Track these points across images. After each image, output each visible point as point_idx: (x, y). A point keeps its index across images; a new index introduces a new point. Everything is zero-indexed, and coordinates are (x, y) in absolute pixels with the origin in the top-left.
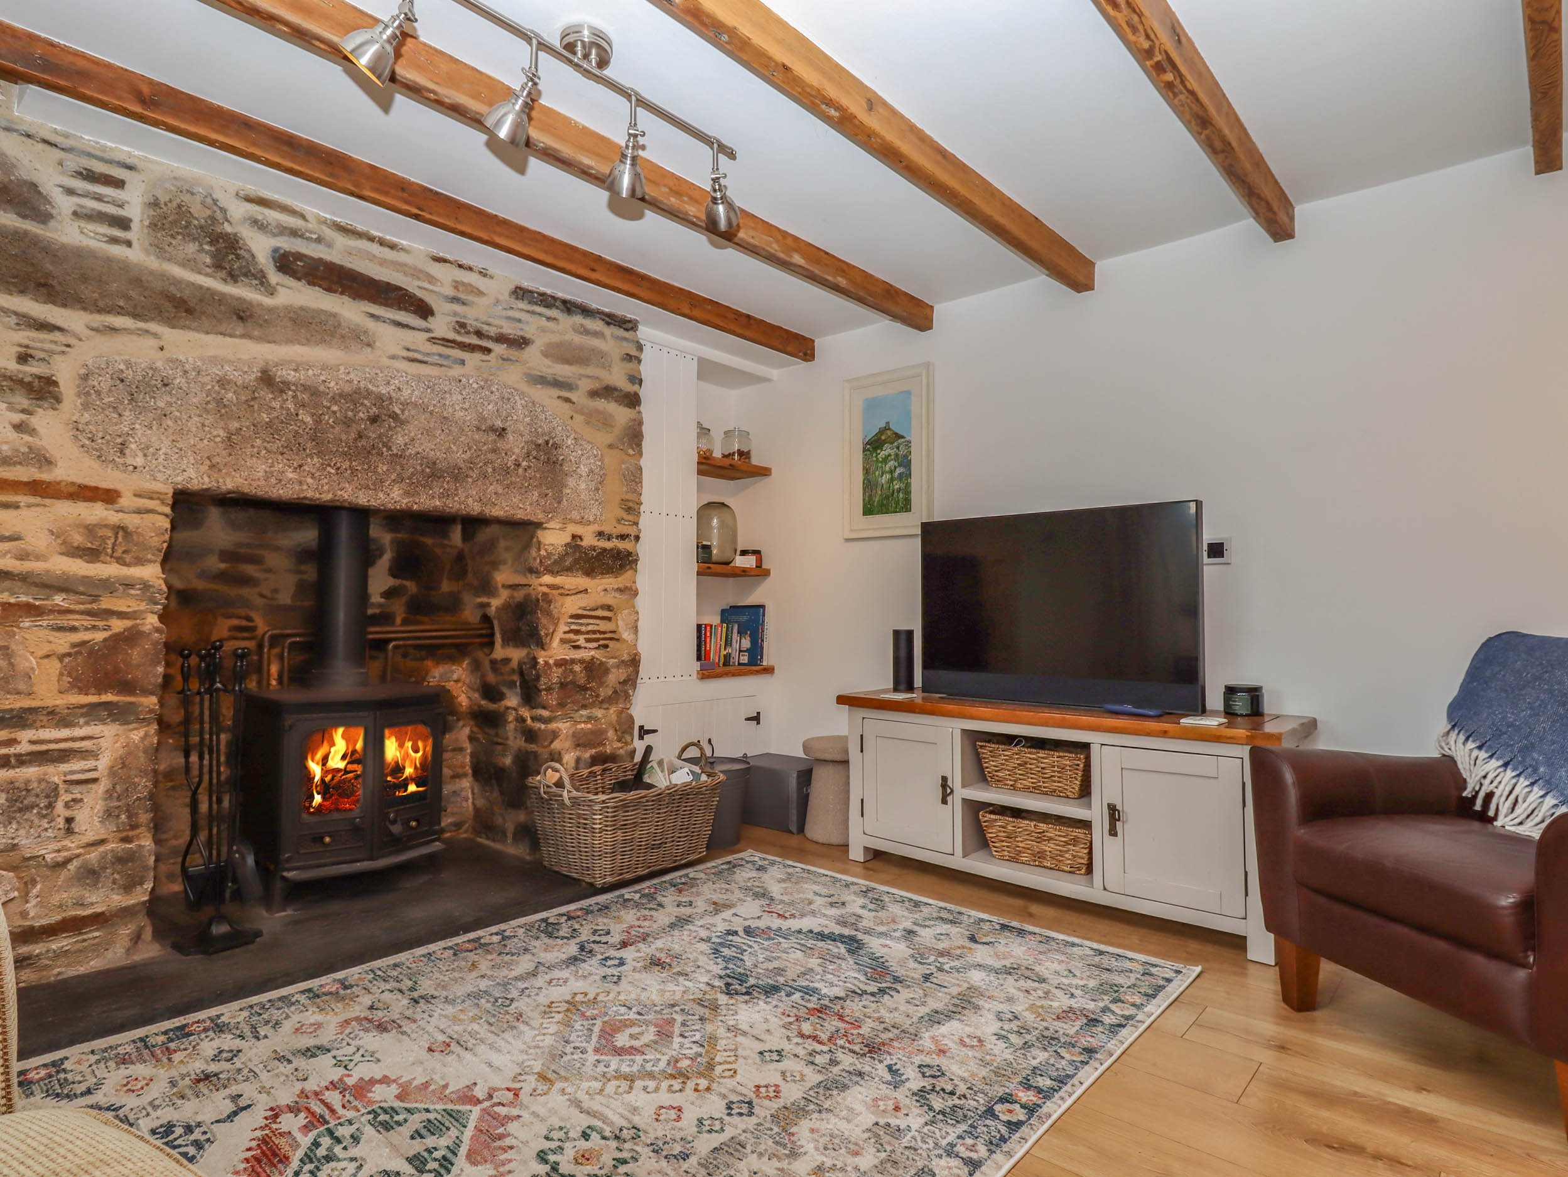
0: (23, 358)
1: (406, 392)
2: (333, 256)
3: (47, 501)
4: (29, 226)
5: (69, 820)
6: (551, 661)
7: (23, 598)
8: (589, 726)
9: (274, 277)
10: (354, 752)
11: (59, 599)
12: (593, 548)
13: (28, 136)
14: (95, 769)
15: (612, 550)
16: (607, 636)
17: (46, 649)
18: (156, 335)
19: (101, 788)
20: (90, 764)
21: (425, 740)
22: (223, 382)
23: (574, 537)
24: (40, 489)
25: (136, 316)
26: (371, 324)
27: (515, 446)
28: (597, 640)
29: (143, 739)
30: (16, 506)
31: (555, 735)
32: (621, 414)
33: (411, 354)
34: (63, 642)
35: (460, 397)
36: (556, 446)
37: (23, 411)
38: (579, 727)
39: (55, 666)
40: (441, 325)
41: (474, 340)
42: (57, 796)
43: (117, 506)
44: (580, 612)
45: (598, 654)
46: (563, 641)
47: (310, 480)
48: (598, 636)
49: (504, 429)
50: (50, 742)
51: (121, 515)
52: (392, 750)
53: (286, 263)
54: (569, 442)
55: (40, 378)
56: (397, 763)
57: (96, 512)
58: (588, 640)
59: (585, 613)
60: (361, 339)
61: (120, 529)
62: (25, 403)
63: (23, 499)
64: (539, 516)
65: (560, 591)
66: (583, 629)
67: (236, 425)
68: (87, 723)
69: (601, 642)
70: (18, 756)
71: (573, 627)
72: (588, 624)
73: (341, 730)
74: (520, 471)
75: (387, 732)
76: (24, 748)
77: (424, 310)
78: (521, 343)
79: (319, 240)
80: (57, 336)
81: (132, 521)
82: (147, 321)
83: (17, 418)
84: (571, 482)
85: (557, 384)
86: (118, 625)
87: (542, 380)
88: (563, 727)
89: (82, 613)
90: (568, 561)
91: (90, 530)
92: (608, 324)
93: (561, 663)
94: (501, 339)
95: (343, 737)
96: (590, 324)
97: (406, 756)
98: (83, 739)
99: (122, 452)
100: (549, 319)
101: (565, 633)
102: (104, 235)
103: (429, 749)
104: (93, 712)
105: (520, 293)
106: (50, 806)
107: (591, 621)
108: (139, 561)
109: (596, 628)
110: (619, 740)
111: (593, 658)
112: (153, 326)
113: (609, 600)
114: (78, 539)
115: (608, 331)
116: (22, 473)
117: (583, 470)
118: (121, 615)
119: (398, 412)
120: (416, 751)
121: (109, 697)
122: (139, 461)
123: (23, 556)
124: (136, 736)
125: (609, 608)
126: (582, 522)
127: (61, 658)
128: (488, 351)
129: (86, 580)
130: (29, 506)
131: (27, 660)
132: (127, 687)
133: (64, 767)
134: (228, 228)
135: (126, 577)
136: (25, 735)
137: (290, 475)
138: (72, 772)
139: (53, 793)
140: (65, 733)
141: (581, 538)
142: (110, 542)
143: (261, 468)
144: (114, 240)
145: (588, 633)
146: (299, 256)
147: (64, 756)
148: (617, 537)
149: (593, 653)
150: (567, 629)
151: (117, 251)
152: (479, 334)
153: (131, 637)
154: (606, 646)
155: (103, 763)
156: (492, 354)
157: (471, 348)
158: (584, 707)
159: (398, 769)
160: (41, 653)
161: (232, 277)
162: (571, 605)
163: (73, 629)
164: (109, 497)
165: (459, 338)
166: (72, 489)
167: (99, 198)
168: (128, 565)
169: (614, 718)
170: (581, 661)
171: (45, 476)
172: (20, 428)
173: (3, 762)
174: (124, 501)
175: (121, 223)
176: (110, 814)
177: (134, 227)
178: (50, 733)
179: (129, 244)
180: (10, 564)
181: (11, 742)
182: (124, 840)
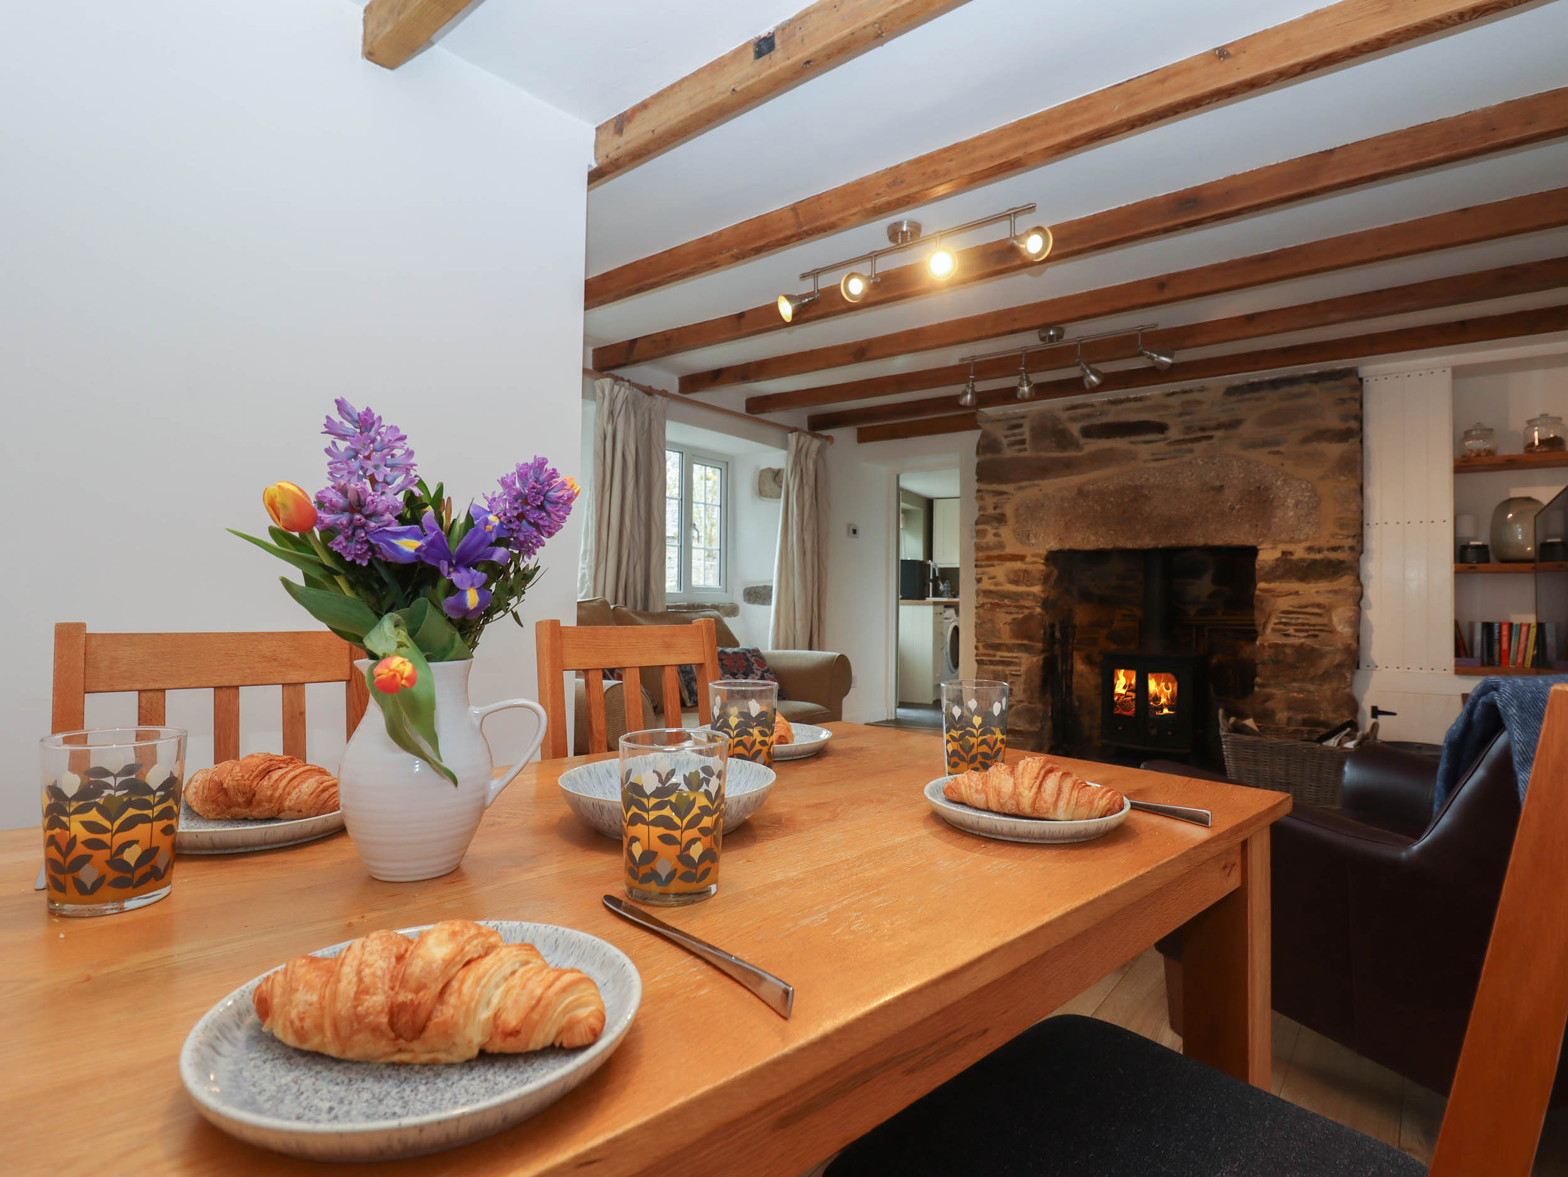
0: (995, 508)
1: (1152, 480)
2: (1110, 419)
3: (1004, 563)
4: (996, 456)
5: (1011, 690)
6: (1266, 644)
7: (996, 601)
8: (1302, 696)
9: (1082, 441)
10: (1130, 685)
11: (1006, 601)
12: (1303, 560)
13: (993, 421)
14: (1020, 671)
15: (1323, 560)
16: (1317, 628)
17: (1004, 621)
18: (1038, 485)
19: (1022, 679)
20: (1018, 668)
21: (1173, 683)
22: (1063, 499)
23: (1284, 553)
24: (1002, 558)
25: (1029, 480)
26: (1133, 447)
27: (1230, 496)
28: (1307, 631)
29: (1037, 661)
30: (993, 566)
31: (1269, 697)
32: (1334, 450)
33: (1156, 457)
34: (1009, 618)
35: (1190, 473)
36: (1267, 489)
37: (996, 529)
38: (1292, 695)
39: (1008, 628)
40: (1174, 433)
41: (1200, 434)
42: (1007, 679)
43: (1025, 562)
44: (1291, 609)
45: (1309, 642)
46: (1274, 630)
47: (1101, 539)
48: (1307, 627)
49: (1222, 486)
50: (1005, 657)
51: (1027, 566)
52: (1153, 686)
53: (1088, 432)
54: (1279, 483)
55: (1000, 514)
56: (1156, 694)
57: (1018, 565)
58: (1297, 631)
59: (1295, 610)
60: (1130, 456)
61: (1025, 571)
62: (996, 524)
63: (996, 562)
64: (1250, 542)
65: (1272, 593)
66: (1293, 621)
67: (1069, 517)
68: (1018, 652)
69: (1311, 633)
70: (996, 661)
71: (1283, 620)
72: (1298, 618)
73: (1122, 671)
74: (1234, 511)
75: (1149, 675)
76: (998, 658)
77: (1161, 428)
78: (1235, 424)
79: (1101, 414)
80: (1005, 496)
81: (1030, 567)
82: (1033, 481)
83: (994, 531)
84: (1279, 513)
85: (1265, 444)
86: (1026, 612)
87: (1254, 445)
88: (1278, 692)
89: (1014, 606)
90: (1280, 571)
91: (1016, 572)
92: (1316, 382)
93: (1271, 646)
94: (1219, 427)
95: (1124, 675)
96: (1296, 389)
97: (1163, 692)
98: (1016, 658)
99: (1028, 539)
100: (1257, 399)
101: (1275, 624)
102: (1017, 450)
103: (1176, 689)
104: (1020, 647)
105: (1231, 391)
107: (1301, 616)
108: (1032, 585)
109: (1306, 621)
110: (1335, 711)
111: (1302, 644)
112: (1036, 482)
113: (1320, 599)
114: (1012, 577)
115: (1316, 388)
116: (995, 553)
117: (1291, 502)
118: (1027, 608)
119: (1146, 492)
120: (1168, 689)
121: (1025, 642)
122: (1033, 541)
123: (996, 584)
124: (1035, 659)
125: (1319, 606)
126: (1291, 541)
127: (1010, 624)
128: (1210, 437)
129: (1015, 593)
130: (999, 565)
131: (999, 625)
132: (1030, 638)
133: (1011, 668)
134: (1061, 427)
135: (1028, 591)
136: (999, 653)
137: (1092, 538)
138: (1012, 671)
140: (1010, 654)
141: (1291, 553)
142: (1022, 577)
143: (1079, 537)
144: (1020, 450)
145: (1297, 625)
146: (1092, 426)
147: (1009, 664)
148: (1329, 550)
149: (1303, 640)
150: (1277, 621)
151: (1022, 454)
152: (1202, 429)
153: (1029, 617)
154: (1316, 636)
155: (1023, 669)
156: (1215, 439)
157: (1198, 440)
158: (1295, 680)
159: (1157, 699)
160: (1002, 622)
161: (1064, 448)
162: (1283, 604)
163: (1011, 613)
164: (1021, 558)
165: (1187, 437)
166: (1010, 557)
167: (1014, 435)
168: (1029, 586)
169: (1328, 693)
170: (1292, 646)
171: (1002, 553)
172: (996, 535)
173: (992, 663)
174: (1027, 560)
175: (1023, 442)
176: (1025, 691)
177: (1027, 442)
178: (1006, 654)
179: (1025, 450)
180: (992, 588)
181: (994, 656)
182: (1030, 703)
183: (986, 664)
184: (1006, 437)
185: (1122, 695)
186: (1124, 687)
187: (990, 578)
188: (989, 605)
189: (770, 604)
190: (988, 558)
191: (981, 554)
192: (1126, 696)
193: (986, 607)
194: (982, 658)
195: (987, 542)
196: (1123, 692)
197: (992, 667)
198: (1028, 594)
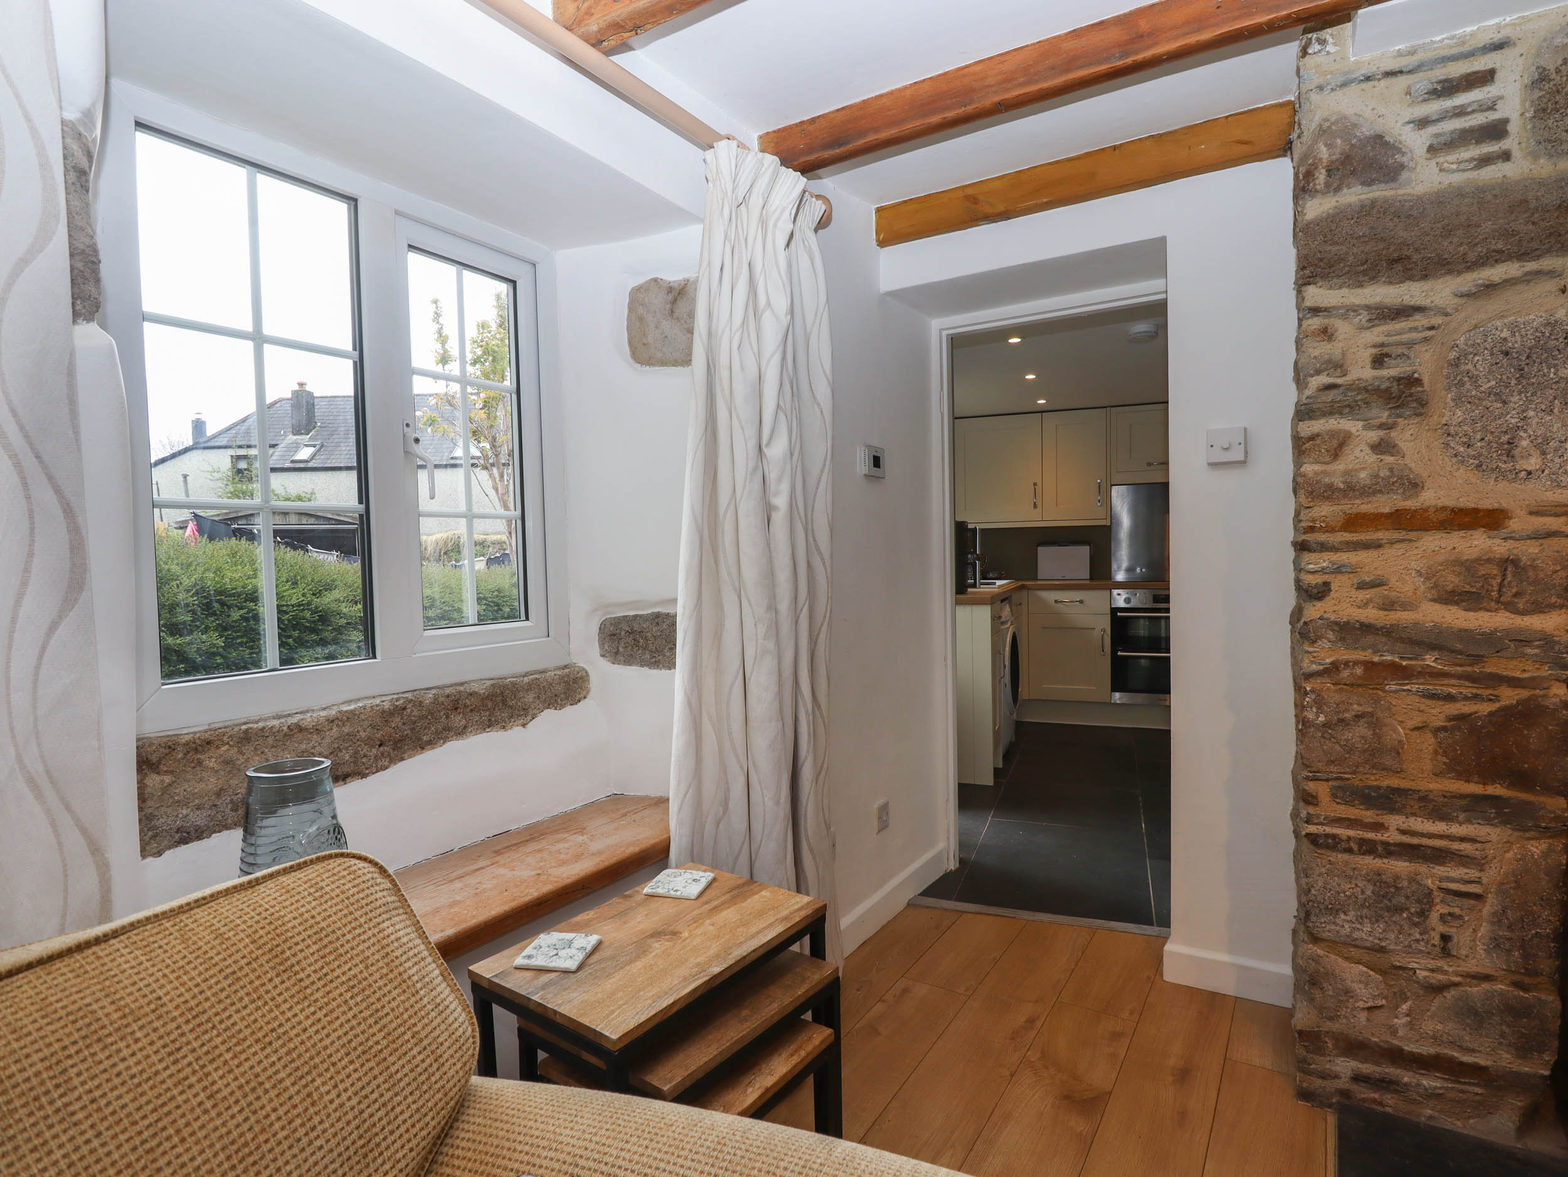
0: (1378, 361)
3: (1413, 535)
4: (1380, 192)
5: (1445, 938)
7: (1390, 657)
11: (1430, 660)
13: (1368, 79)
14: (1478, 882)
17: (1417, 720)
18: (1551, 274)
19: (1486, 908)
20: (1473, 874)
24: (1405, 521)
25: (1522, 256)
29: (1545, 855)
30: (1377, 545)
34: (1438, 714)
37: (1381, 426)
39: (1428, 742)
42: (1431, 904)
43: (1504, 532)
50: (1422, 835)
51: (1510, 544)
55: (1399, 380)
57: (1476, 543)
61: (1508, 563)
62: (1384, 416)
63: (1382, 535)
68: (1469, 821)
70: (1386, 844)
76: (1392, 836)
80: (1419, 320)
81: (1530, 550)
82: (1538, 257)
83: (1374, 436)
86: (1509, 696)
89: (1460, 677)
91: (1468, 567)
98: (1462, 839)
99: (1509, 454)
102: (1472, 159)
104: (1476, 806)
106: (1423, 914)
108: (1538, 608)
112: (1546, 263)
114: (1452, 580)
116: (1384, 504)
118: (1514, 683)
121: (1496, 790)
122: (1535, 463)
123: (1389, 605)
124: (1536, 848)
127: (1437, 731)
129: (1465, 635)
130: (1392, 543)
131: (1395, 731)
132: (1523, 780)
133: (1441, 870)
135: (1520, 630)
136: (1395, 821)
138: (1450, 880)
139: (1426, 900)
140: (1440, 827)
142: (1495, 583)
144: (1485, 161)
147: (1439, 856)
151: (1493, 172)
155: (1492, 874)
160: (1410, 724)
163: (1450, 698)
164: (1490, 518)
166: (1442, 516)
167: (1461, 113)
168: (1523, 613)
171: (1411, 504)
172: (1380, 447)
173: (1369, 848)
174: (1514, 525)
175: (1496, 131)
176: (1496, 944)
177: (1512, 128)
178: (1420, 824)
179: (1506, 156)
180: (1371, 615)
181: (1379, 827)
182: (1517, 985)
183: (1349, 851)
184: (1422, 123)
187: (1362, 586)
188: (1359, 671)
190: (1352, 522)
191: (1324, 511)
193: (1345, 674)
194: (1328, 830)
195: (1346, 473)
197: (1369, 862)
198: (1522, 640)
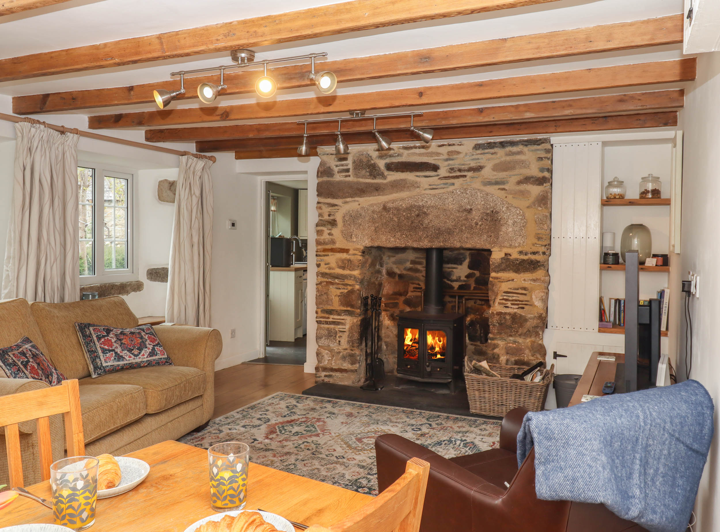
0: (329, 215)
1: (429, 203)
2: (403, 159)
3: (335, 253)
4: (330, 179)
5: (339, 341)
6: (495, 312)
7: (330, 280)
8: (514, 345)
9: (386, 173)
10: (415, 339)
11: (336, 280)
12: (517, 260)
13: (328, 154)
14: (345, 329)
15: (528, 260)
16: (523, 303)
18: (357, 201)
19: (346, 334)
20: (344, 327)
21: (443, 337)
22: (373, 212)
23: (506, 254)
24: (332, 250)
25: (352, 197)
26: (418, 179)
27: (476, 215)
28: (518, 304)
29: (356, 322)
30: (328, 255)
31: (496, 346)
32: (535, 190)
33: (431, 187)
34: (338, 292)
35: (452, 199)
36: (497, 212)
38: (509, 345)
39: (337, 299)
40: (443, 172)
41: (458, 174)
42: (337, 334)
43: (349, 254)
44: (509, 290)
45: (519, 311)
46: (499, 303)
47: (398, 240)
48: (518, 302)
49: (471, 209)
50: (336, 319)
51: (350, 256)
52: (430, 340)
53: (389, 167)
54: (504, 209)
55: (333, 220)
56: (432, 345)
57: (344, 256)
58: (512, 304)
59: (511, 291)
60: (415, 185)
61: (349, 260)
62: (330, 227)
63: (330, 253)
64: (487, 247)
65: (498, 280)
66: (510, 298)
67: (377, 225)
68: (344, 315)
69: (520, 306)
70: (330, 322)
71: (505, 297)
72: (513, 296)
73: (410, 330)
74: (478, 226)
75: (428, 332)
76: (331, 320)
77: (435, 168)
78: (479, 169)
79: (398, 155)
80: (336, 207)
81: (352, 258)
82: (354, 198)
83: (329, 231)
84: (504, 229)
85: (497, 183)
86: (350, 288)
87: (490, 183)
88: (501, 343)
89: (341, 284)
90: (503, 266)
91: (343, 261)
92: (526, 145)
93: (499, 314)
94: (470, 169)
95: (411, 332)
96: (515, 149)
97: (436, 343)
98: (342, 319)
99: (351, 237)
100: (492, 154)
101: (500, 300)
102: (344, 176)
103: (445, 341)
104: (345, 312)
105: (477, 147)
106: (335, 336)
107: (515, 295)
108: (353, 270)
109: (517, 298)
110: (533, 356)
111: (515, 313)
112: (356, 199)
113: (526, 284)
114: (340, 264)
115: (525, 149)
116: (329, 247)
117: (510, 222)
118: (350, 285)
119: (426, 210)
120: (440, 341)
121: (349, 309)
122: (355, 240)
123: (330, 269)
124: (355, 320)
125: (525, 289)
126: (511, 246)
127: (339, 296)
128: (465, 176)
129: (342, 275)
130: (331, 255)
131: (332, 296)
132: (352, 306)
133: (339, 327)
134: (372, 162)
135: (351, 274)
136: (332, 316)
137: (392, 239)
138: (340, 328)
139: (336, 333)
140: (339, 317)
141: (510, 255)
142: (347, 264)
143: (384, 238)
144: (346, 176)
145: (512, 300)
146: (392, 163)
147: (338, 324)
148: (531, 254)
149: (516, 310)
150: (501, 298)
151: (347, 179)
152: (460, 170)
153: (351, 292)
154: (523, 308)
155: (347, 327)
156: (468, 177)
157: (457, 177)
158: (511, 336)
159: (433, 348)
160: (335, 295)
161: (375, 177)
162: (505, 287)
163: (340, 289)
164: (346, 251)
165: (451, 175)
166: (339, 250)
167: (342, 165)
168: (351, 271)
169: (529, 344)
170: (509, 314)
171: (334, 247)
172: (330, 234)
173: (327, 323)
174: (350, 252)
175: (348, 170)
176: (348, 342)
177: (351, 170)
178: (336, 317)
179: (349, 176)
180: (327, 271)
181: (328, 318)
182: (352, 350)
183: (323, 324)
184: (337, 166)
185: (409, 345)
186: (411, 340)
187: (326, 264)
188: (325, 283)
189: (167, 282)
190: (325, 250)
191: (320, 247)
192: (412, 346)
193: (323, 284)
194: (320, 319)
195: (324, 239)
196: (410, 343)
197: (327, 326)
198: (351, 276)
